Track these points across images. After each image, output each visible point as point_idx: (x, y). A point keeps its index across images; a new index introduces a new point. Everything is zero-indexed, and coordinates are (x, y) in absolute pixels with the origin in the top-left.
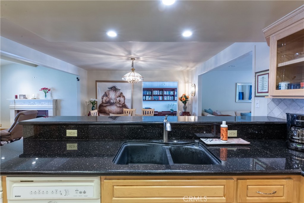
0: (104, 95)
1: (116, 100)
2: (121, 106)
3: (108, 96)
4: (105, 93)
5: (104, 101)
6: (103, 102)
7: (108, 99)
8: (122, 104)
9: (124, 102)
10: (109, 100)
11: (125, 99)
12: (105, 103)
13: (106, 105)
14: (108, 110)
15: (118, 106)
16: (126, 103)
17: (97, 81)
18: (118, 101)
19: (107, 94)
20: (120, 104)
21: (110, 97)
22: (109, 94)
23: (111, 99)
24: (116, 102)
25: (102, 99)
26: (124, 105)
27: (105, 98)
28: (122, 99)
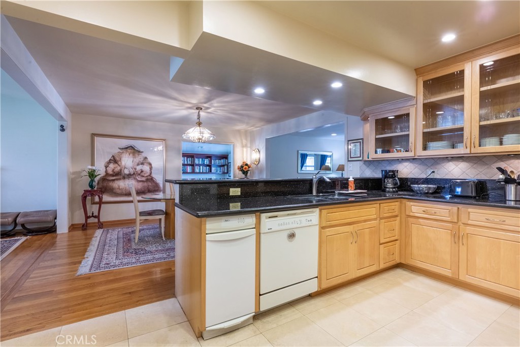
0: (110, 160)
1: (135, 169)
2: (144, 179)
3: (119, 163)
4: (113, 156)
5: (110, 172)
6: (107, 174)
7: (119, 168)
8: (146, 177)
9: (151, 173)
10: (121, 170)
11: (151, 168)
12: (113, 175)
13: (114, 178)
14: (119, 187)
15: (139, 179)
16: (153, 175)
17: (94, 135)
18: (139, 172)
19: (117, 159)
20: (143, 176)
21: (123, 163)
22: (120, 159)
23: (125, 168)
24: (134, 174)
25: (106, 167)
26: (149, 177)
27: (112, 166)
28: (146, 168)
